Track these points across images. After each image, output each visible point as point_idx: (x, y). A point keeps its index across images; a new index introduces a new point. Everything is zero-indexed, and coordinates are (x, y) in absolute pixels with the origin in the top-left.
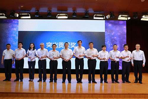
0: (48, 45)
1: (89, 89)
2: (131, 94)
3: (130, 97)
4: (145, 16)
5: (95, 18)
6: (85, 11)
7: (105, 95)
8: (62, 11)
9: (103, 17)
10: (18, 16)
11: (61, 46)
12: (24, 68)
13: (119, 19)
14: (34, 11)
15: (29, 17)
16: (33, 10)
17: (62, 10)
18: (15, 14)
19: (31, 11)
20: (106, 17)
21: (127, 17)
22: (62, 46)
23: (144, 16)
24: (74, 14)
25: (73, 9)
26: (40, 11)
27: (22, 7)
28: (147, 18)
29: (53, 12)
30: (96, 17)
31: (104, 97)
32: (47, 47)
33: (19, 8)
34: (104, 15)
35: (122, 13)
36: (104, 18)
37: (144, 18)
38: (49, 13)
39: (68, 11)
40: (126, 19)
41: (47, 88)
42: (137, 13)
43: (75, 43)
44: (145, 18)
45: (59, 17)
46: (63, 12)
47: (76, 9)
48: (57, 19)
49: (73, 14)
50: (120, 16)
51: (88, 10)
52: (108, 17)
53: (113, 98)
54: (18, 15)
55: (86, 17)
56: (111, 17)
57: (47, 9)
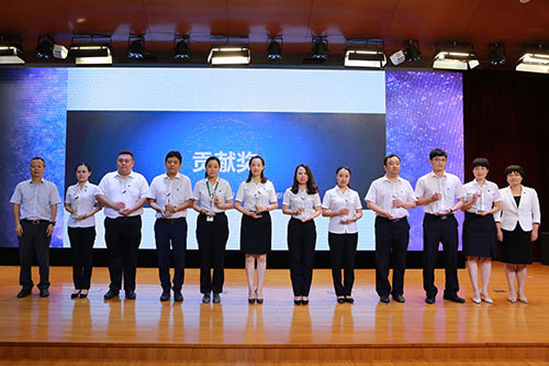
2: (497, 345)
3: (491, 357)
4: (533, 57)
5: (348, 62)
6: (314, 37)
7: (398, 350)
8: (227, 35)
9: (378, 58)
10: (64, 53)
13: (437, 65)
14: (126, 38)
15: (108, 60)
16: (122, 34)
17: (229, 33)
18: (56, 46)
19: (115, 38)
20: (389, 60)
21: (467, 59)
23: (527, 57)
24: (273, 47)
25: (268, 29)
26: (147, 38)
27: (81, 20)
28: (537, 64)
29: (196, 39)
30: (352, 57)
31: (396, 358)
33: (71, 25)
34: (384, 52)
35: (450, 44)
36: (384, 63)
37: (527, 63)
38: (179, 43)
39: (250, 36)
40: (462, 66)
42: (501, 44)
44: (532, 63)
46: (231, 40)
47: (281, 30)
48: (210, 65)
49: (268, 49)
50: (441, 55)
51: (324, 34)
52: (397, 57)
53: (427, 360)
54: (67, 51)
55: (316, 58)
56: (407, 57)
57: (173, 31)
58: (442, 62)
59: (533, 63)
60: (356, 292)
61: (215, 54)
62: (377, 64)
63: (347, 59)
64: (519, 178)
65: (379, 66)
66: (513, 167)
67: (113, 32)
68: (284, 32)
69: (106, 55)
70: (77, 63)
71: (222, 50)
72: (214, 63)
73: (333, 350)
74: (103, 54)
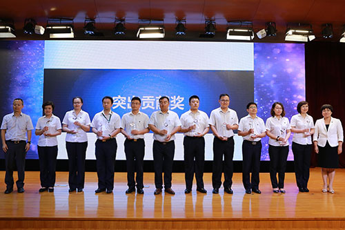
0: (117, 102)
2: (322, 219)
5: (229, 37)
6: (207, 20)
8: (150, 19)
9: (249, 34)
10: (42, 31)
11: (148, 106)
13: (287, 38)
15: (71, 35)
16: (80, 18)
17: (151, 17)
18: (37, 26)
19: (76, 20)
20: (256, 36)
21: (308, 35)
22: (150, 105)
24: (180, 27)
25: (176, 15)
26: (97, 21)
27: (53, 9)
29: (129, 22)
30: (232, 34)
32: (114, 108)
33: (46, 12)
34: (252, 30)
35: (296, 24)
36: (253, 37)
38: (118, 24)
39: (164, 20)
40: (304, 39)
41: (115, 206)
42: (330, 25)
43: (183, 99)
45: (142, 36)
46: (152, 22)
47: (184, 16)
48: (139, 39)
49: (176, 28)
50: (290, 32)
51: (213, 18)
52: (261, 34)
54: (44, 29)
55: (207, 35)
56: (268, 34)
57: (114, 16)
58: (291, 36)
60: (233, 188)
61: (141, 32)
62: (248, 38)
63: (228, 34)
64: (330, 113)
66: (326, 105)
67: (74, 17)
68: (187, 17)
69: (70, 32)
70: (51, 37)
71: (146, 29)
72: (140, 37)
73: (217, 222)
74: (68, 31)
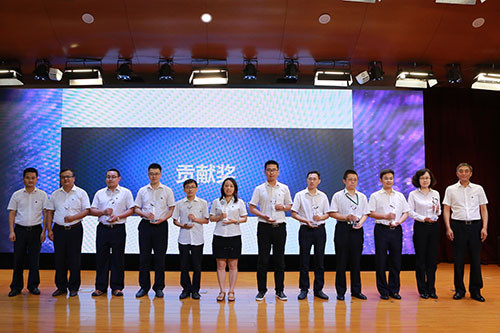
1: (301, 322)
4: (486, 76)
5: (317, 82)
6: (286, 59)
8: (207, 58)
9: (345, 78)
10: (59, 76)
12: (83, 251)
13: (399, 84)
14: (115, 62)
15: (99, 81)
16: (111, 58)
17: (209, 55)
18: (52, 70)
19: (105, 61)
20: (355, 80)
21: (427, 79)
23: (481, 76)
24: (249, 69)
25: (244, 52)
26: (134, 61)
27: (74, 46)
28: (491, 82)
29: (179, 62)
30: (321, 77)
33: (65, 50)
34: (350, 73)
35: (410, 64)
36: (351, 82)
37: (482, 82)
38: (163, 66)
39: (228, 59)
40: (423, 84)
42: (457, 65)
44: (485, 82)
45: (197, 81)
46: (211, 62)
47: (255, 53)
48: (192, 86)
49: (244, 71)
50: (403, 75)
51: (295, 56)
52: (362, 78)
54: (61, 74)
55: (288, 79)
56: (371, 77)
57: (158, 55)
58: (404, 81)
59: (487, 82)
61: (196, 76)
62: (344, 83)
63: (316, 79)
65: (346, 85)
67: (103, 56)
68: (259, 55)
69: (97, 77)
70: (71, 84)
71: (202, 72)
72: (194, 83)
74: (94, 76)
